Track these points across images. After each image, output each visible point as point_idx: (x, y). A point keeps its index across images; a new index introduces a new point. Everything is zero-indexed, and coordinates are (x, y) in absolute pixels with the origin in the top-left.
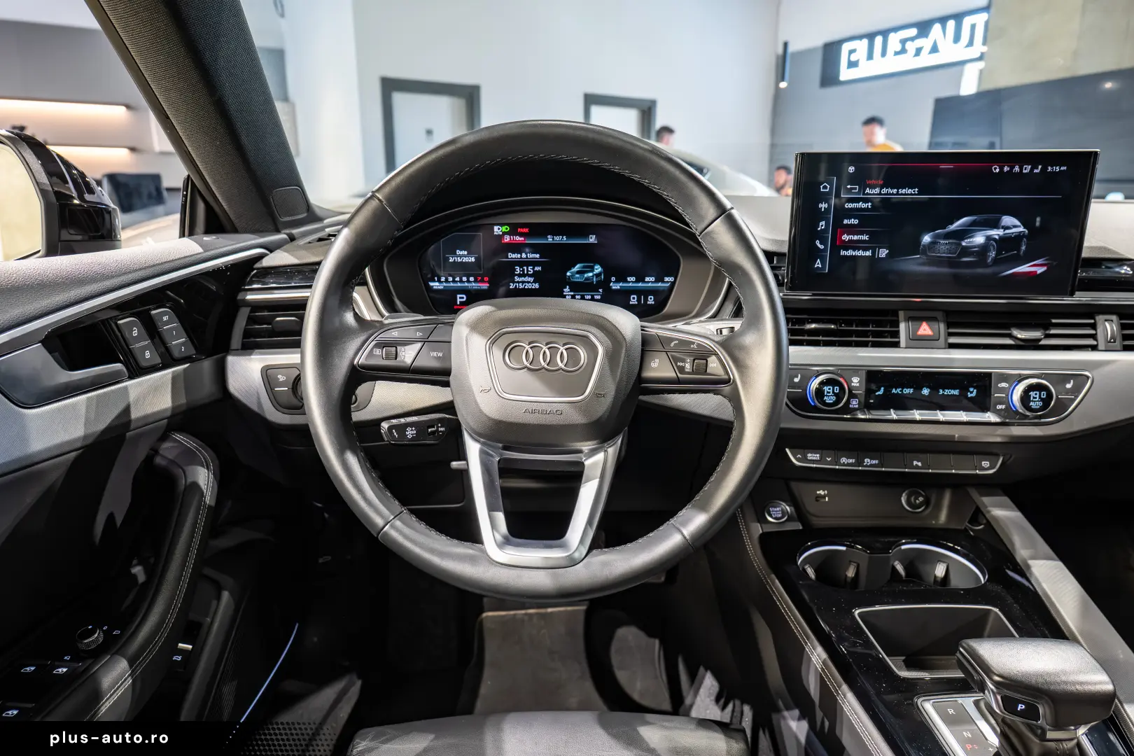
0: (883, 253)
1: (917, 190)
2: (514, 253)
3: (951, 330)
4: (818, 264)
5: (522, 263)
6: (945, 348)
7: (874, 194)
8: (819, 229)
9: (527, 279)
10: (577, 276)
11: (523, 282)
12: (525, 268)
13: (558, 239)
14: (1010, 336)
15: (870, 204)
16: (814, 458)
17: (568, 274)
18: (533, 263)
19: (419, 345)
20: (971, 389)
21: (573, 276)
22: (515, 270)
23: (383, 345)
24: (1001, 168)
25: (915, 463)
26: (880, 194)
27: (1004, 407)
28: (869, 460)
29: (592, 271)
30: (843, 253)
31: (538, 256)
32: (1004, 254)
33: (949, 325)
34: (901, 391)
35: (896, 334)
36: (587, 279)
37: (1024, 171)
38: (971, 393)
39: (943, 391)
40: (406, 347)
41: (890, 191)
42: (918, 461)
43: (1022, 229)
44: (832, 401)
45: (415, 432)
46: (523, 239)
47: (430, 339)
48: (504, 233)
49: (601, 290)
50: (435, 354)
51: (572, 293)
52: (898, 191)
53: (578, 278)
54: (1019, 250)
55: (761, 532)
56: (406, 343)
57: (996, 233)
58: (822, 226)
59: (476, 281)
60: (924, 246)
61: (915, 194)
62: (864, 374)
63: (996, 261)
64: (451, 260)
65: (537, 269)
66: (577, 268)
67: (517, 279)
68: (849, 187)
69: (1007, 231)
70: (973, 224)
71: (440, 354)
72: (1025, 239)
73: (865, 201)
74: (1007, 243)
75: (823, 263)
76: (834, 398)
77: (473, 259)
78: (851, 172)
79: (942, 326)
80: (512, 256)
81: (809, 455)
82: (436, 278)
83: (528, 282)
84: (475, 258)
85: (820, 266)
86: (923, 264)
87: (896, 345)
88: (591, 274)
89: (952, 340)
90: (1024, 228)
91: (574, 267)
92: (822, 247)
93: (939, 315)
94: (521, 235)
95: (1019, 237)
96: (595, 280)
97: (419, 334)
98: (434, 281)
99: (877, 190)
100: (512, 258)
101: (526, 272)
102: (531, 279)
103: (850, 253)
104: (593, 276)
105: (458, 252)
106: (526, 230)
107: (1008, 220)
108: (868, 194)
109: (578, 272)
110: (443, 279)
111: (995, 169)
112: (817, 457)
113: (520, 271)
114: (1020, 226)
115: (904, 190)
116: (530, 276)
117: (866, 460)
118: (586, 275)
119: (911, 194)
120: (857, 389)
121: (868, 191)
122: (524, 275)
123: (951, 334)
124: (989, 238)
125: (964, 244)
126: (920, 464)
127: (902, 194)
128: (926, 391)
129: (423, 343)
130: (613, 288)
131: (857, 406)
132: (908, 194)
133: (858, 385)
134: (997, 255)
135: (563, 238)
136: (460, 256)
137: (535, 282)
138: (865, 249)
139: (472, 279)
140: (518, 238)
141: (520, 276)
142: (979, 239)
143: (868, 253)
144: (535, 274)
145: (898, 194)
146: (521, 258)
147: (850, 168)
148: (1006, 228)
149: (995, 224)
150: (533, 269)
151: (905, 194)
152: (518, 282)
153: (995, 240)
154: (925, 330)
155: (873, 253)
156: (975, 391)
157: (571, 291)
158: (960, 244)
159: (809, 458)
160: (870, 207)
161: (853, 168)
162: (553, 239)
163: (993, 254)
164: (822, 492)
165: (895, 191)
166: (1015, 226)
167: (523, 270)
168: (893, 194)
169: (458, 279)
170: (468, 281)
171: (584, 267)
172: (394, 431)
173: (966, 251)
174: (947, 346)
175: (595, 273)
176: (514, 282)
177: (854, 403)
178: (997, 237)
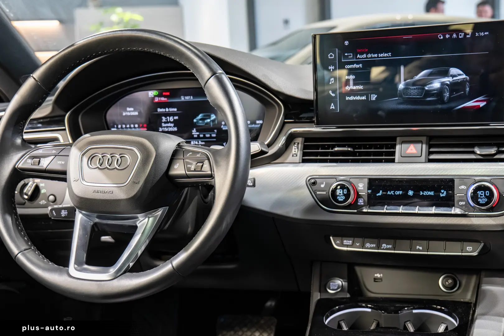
0: (374, 97)
1: (390, 54)
2: (161, 108)
3: (431, 150)
4: (332, 107)
5: (166, 115)
6: (425, 162)
7: (363, 58)
8: (330, 83)
9: (169, 125)
10: (201, 122)
11: (167, 127)
12: (168, 118)
13: (187, 98)
14: (473, 153)
15: (361, 65)
16: (348, 244)
17: (195, 121)
18: (173, 114)
19: (53, 157)
20: (442, 191)
21: (197, 122)
22: (162, 119)
23: (33, 158)
24: (444, 36)
25: (418, 247)
26: (367, 58)
27: (464, 203)
28: (385, 245)
29: (210, 118)
30: (347, 98)
31: (175, 110)
32: (455, 95)
33: (430, 146)
34: (394, 193)
35: (393, 154)
36: (207, 124)
37: (460, 37)
38: (443, 193)
39: (423, 192)
40: (46, 159)
41: (373, 56)
42: (420, 246)
43: (464, 76)
44: (342, 200)
45: (67, 213)
46: (166, 99)
47: (60, 154)
48: (155, 96)
49: (216, 131)
50: (60, 162)
51: (198, 133)
52: (378, 56)
53: (201, 123)
54: (465, 91)
55: (319, 298)
56: (45, 156)
57: (447, 80)
58: (332, 81)
59: (139, 127)
60: (400, 91)
61: (389, 57)
62: (366, 181)
63: (450, 100)
64: (124, 114)
65: (176, 118)
66: (200, 116)
67: (163, 125)
68: (346, 54)
69: (455, 78)
70: (430, 74)
71: (63, 163)
72: (468, 83)
73: (358, 63)
74: (455, 87)
75: (335, 105)
76: (344, 198)
77: (136, 113)
78: (347, 45)
79: (424, 146)
80: (159, 110)
81: (345, 241)
82: (116, 126)
83: (170, 127)
84: (139, 113)
85: (334, 108)
86: (401, 103)
87: (393, 161)
88: (209, 120)
89: (432, 157)
90: (466, 75)
91: (198, 116)
92: (333, 95)
93: (424, 139)
94: (165, 96)
95: (463, 82)
96: (211, 124)
97: (54, 152)
98: (114, 127)
99: (364, 56)
100: (160, 112)
101: (169, 120)
102: (172, 125)
103: (352, 98)
104: (210, 122)
105: (128, 109)
106: (168, 94)
107: (454, 71)
108: (359, 58)
109: (201, 119)
110: (120, 126)
111: (440, 36)
112: (350, 242)
113: (165, 120)
114: (463, 75)
115: (382, 55)
116: (170, 122)
117: (383, 245)
118: (206, 121)
119: (387, 57)
120: (362, 191)
121: (358, 56)
122: (167, 122)
123: (430, 153)
124: (443, 84)
125: (426, 88)
126: (421, 248)
127: (381, 57)
128: (411, 193)
129: (55, 156)
130: (224, 129)
131: (363, 204)
132: (385, 57)
133: (363, 188)
134: (450, 95)
135: (190, 97)
136: (130, 111)
137: (174, 126)
138: (362, 95)
139: (136, 126)
140: (163, 99)
141: (165, 123)
142: (436, 84)
143: (364, 98)
144: (175, 122)
145: (378, 57)
146: (166, 111)
147: (345, 42)
148: (453, 76)
149: (445, 74)
150: (173, 118)
151: (383, 57)
152: (164, 127)
153: (447, 85)
154: (412, 150)
155: (367, 97)
156: (445, 192)
157: (197, 132)
158: (424, 89)
159: (344, 244)
160: (361, 67)
161: (348, 42)
162: (185, 98)
163: (447, 95)
164: (378, 275)
165: (376, 55)
166: (460, 75)
167: (167, 120)
168: (375, 58)
169: (128, 126)
170: (134, 127)
171: (204, 116)
172: (54, 211)
173: (429, 93)
174: (427, 161)
175: (211, 119)
176: (162, 127)
177: (361, 201)
178: (448, 83)
